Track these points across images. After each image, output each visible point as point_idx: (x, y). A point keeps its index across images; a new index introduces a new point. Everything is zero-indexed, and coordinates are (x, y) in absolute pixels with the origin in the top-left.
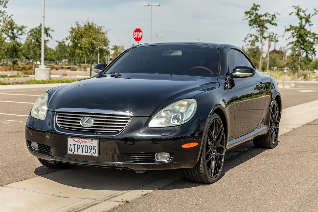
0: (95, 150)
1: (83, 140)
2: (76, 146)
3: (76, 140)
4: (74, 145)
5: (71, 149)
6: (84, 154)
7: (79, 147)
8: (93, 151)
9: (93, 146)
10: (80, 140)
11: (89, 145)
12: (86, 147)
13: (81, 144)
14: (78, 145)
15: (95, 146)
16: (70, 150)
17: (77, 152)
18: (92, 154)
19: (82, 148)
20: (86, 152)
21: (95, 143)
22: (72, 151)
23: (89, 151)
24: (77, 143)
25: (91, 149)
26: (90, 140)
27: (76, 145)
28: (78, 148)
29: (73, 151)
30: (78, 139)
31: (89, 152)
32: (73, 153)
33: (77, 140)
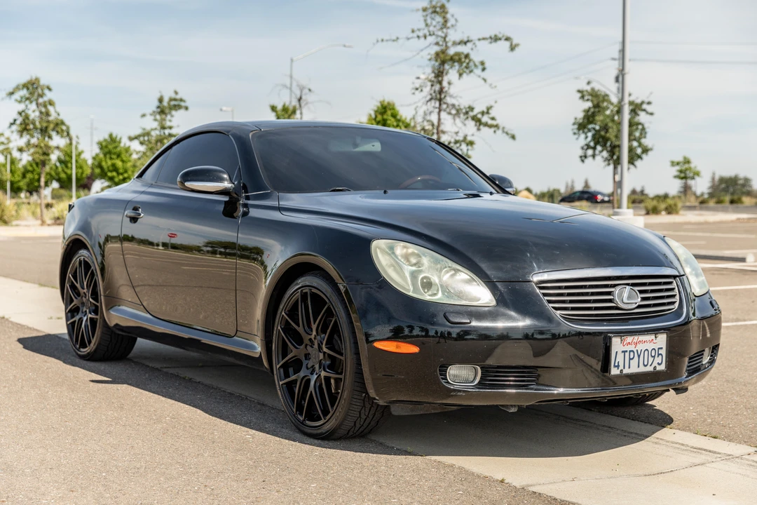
0: (660, 356)
1: (642, 338)
2: (627, 354)
3: (628, 341)
4: (623, 352)
5: (616, 364)
6: (642, 369)
7: (631, 357)
8: (658, 360)
9: (659, 349)
10: (636, 337)
11: (650, 346)
12: (646, 352)
13: (637, 348)
14: (630, 351)
15: (662, 348)
16: (615, 366)
17: (629, 368)
18: (655, 368)
19: (639, 356)
20: (646, 364)
21: (662, 339)
22: (618, 366)
23: (651, 359)
24: (628, 348)
25: (654, 357)
26: (653, 337)
27: (627, 351)
28: (630, 359)
29: (621, 367)
30: (632, 338)
31: (650, 363)
32: (621, 371)
33: (629, 339)
